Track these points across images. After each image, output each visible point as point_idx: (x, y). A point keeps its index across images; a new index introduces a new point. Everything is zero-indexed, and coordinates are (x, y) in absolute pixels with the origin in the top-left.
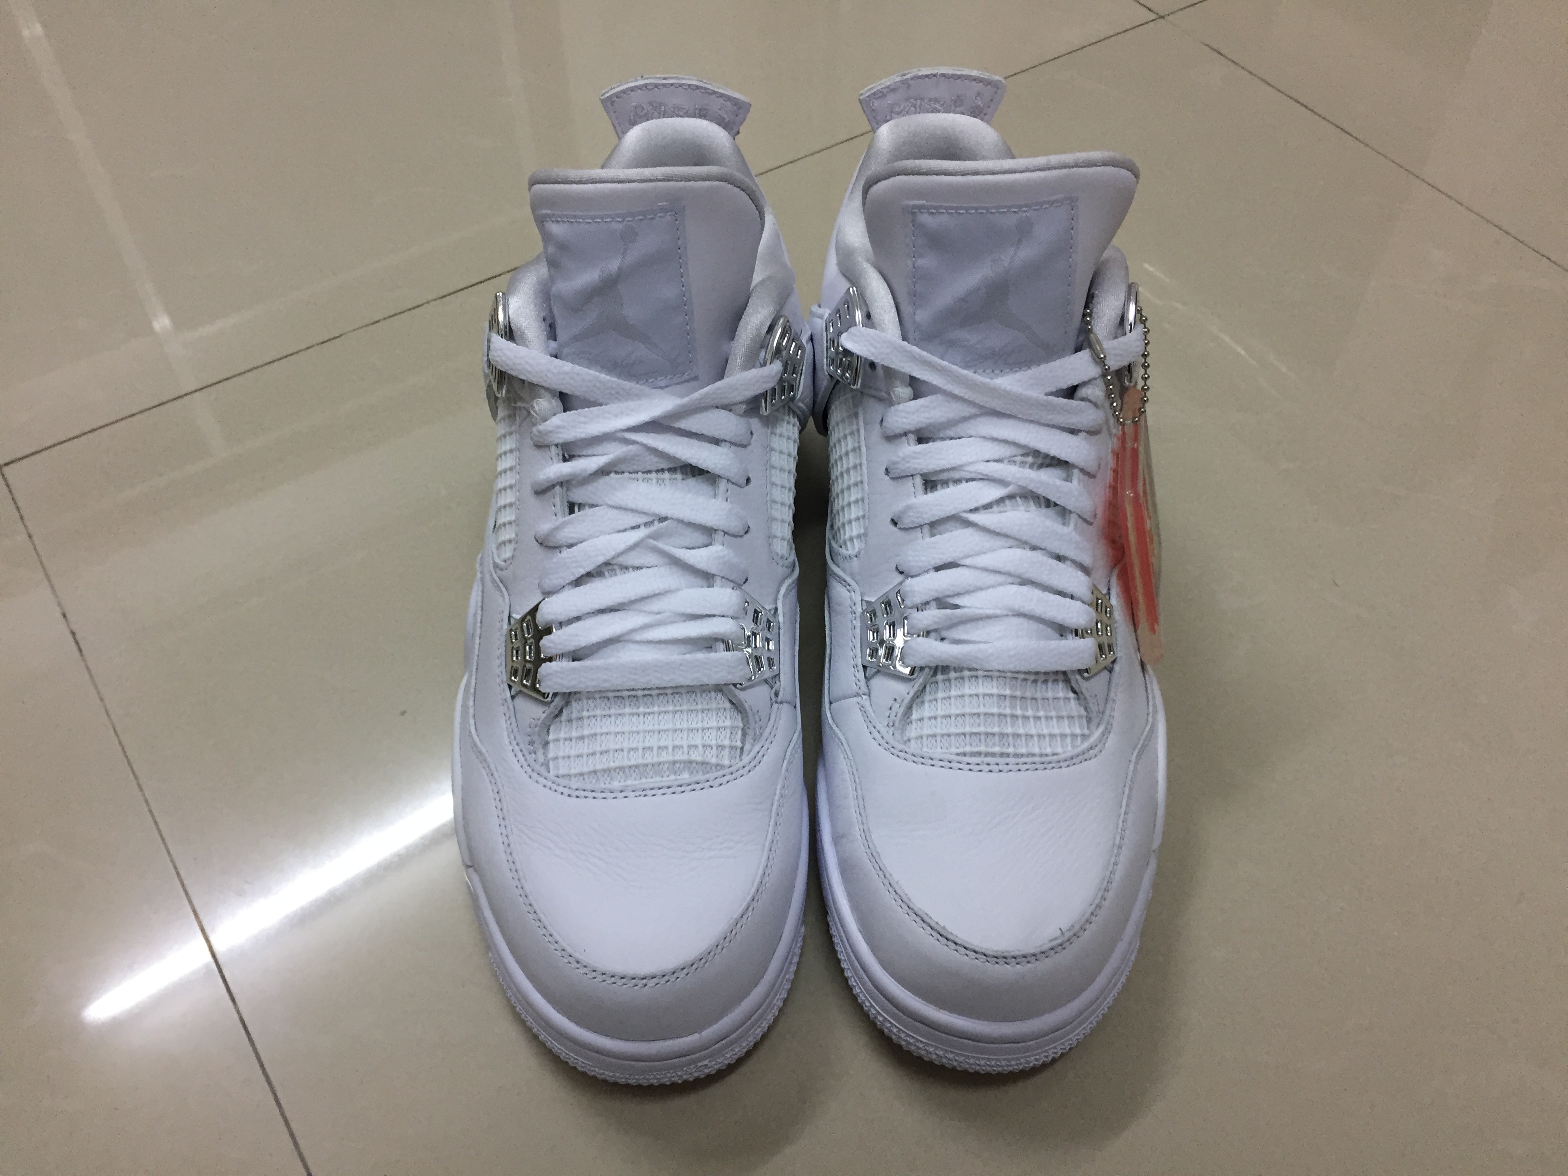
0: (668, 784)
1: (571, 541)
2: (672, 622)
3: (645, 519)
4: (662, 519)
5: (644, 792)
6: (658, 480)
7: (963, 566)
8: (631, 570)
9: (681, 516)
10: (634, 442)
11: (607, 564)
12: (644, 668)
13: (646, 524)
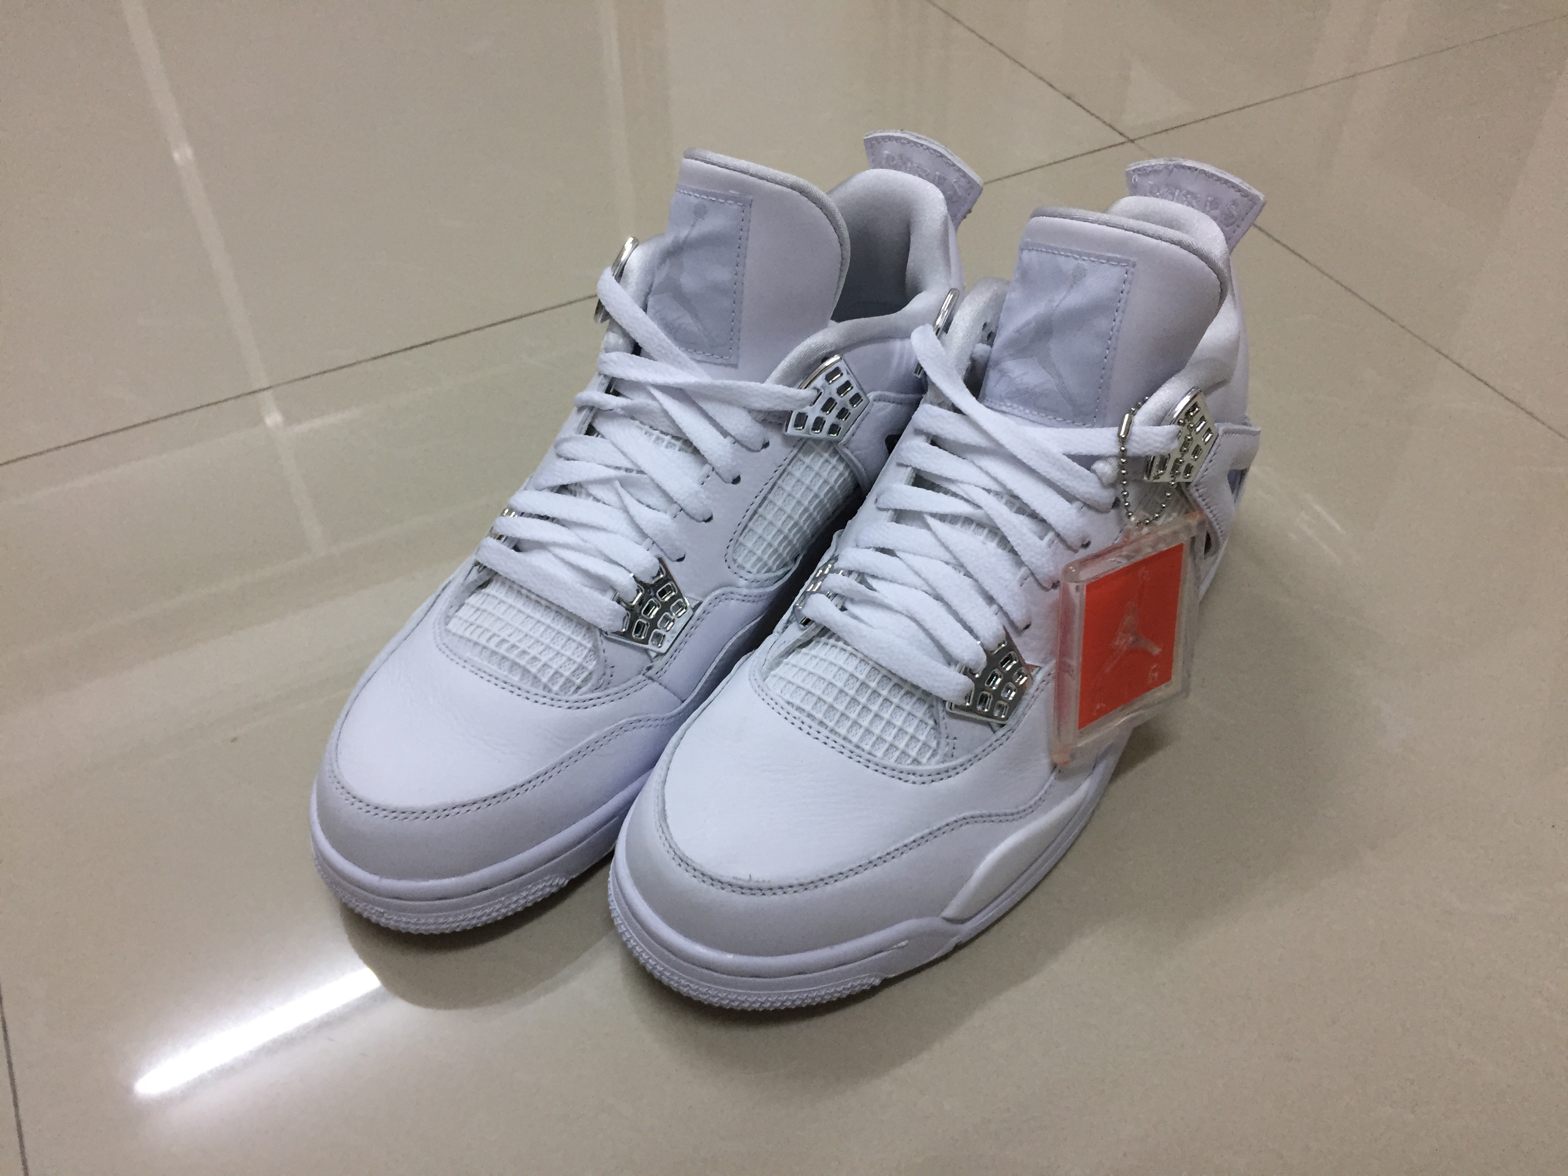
0: (497, 675)
1: (569, 456)
2: (591, 555)
3: (629, 466)
4: (641, 472)
5: (478, 671)
6: (658, 438)
7: (898, 557)
8: (591, 498)
9: (654, 476)
10: (654, 398)
11: (579, 485)
12: (548, 578)
13: (627, 470)
